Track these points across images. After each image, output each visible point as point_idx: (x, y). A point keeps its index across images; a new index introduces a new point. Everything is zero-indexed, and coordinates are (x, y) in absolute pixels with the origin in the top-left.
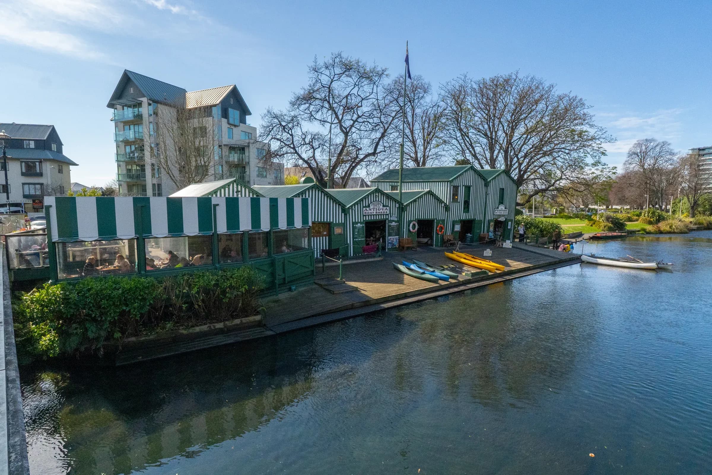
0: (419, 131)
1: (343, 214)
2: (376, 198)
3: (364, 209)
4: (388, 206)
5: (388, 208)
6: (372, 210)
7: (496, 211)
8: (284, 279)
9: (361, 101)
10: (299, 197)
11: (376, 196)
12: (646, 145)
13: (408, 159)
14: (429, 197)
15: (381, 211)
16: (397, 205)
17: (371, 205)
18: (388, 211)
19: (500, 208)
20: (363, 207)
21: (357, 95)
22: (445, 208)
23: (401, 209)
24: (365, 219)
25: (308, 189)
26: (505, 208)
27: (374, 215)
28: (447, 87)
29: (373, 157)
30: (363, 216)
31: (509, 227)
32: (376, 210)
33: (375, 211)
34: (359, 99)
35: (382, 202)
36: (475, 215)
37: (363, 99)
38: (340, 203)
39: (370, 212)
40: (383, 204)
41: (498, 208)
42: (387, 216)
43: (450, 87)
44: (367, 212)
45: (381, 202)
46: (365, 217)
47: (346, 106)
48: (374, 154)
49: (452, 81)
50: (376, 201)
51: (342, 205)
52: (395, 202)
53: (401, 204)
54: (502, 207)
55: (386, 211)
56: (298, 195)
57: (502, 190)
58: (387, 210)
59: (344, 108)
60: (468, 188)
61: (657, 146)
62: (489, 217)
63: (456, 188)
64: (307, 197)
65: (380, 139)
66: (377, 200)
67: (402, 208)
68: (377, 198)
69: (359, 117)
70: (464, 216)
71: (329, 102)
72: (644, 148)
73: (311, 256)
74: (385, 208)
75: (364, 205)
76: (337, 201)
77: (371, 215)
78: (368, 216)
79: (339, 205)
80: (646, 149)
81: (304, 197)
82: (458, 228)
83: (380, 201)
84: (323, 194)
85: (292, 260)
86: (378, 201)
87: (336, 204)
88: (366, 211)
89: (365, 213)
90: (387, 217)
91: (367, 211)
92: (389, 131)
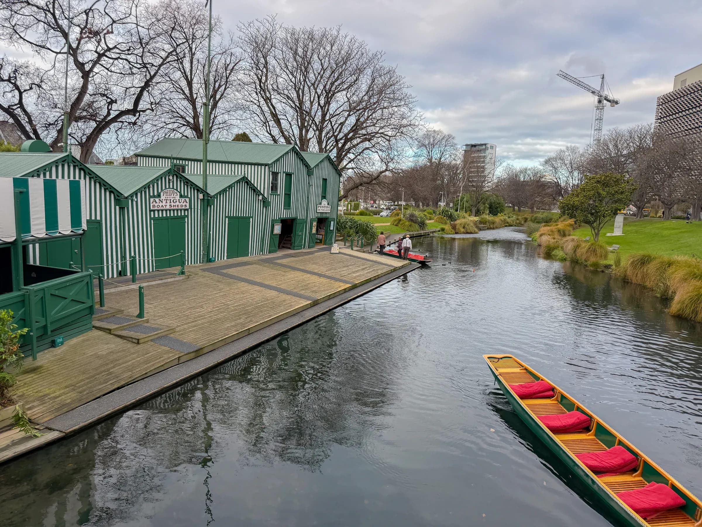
0: (199, 85)
1: (117, 207)
2: (169, 183)
3: (152, 200)
4: (187, 197)
5: (188, 200)
6: (164, 202)
7: (319, 208)
8: (45, 327)
9: (112, 25)
10: (38, 176)
11: (169, 180)
12: (434, 137)
13: (184, 125)
14: (243, 184)
15: (178, 203)
16: (201, 196)
17: (162, 194)
18: (188, 205)
19: (322, 205)
20: (150, 197)
21: (103, 13)
22: (263, 201)
23: (206, 201)
24: (152, 216)
25: (56, 163)
26: (328, 204)
27: (166, 210)
28: (249, 29)
29: (130, 116)
30: (150, 211)
31: (332, 229)
32: (170, 202)
33: (168, 204)
34: (107, 21)
35: (179, 190)
36: (296, 212)
37: (114, 22)
38: (112, 190)
39: (161, 204)
40: (180, 192)
41: (321, 204)
42: (186, 212)
43: (253, 30)
44: (156, 205)
45: (177, 190)
46: (152, 213)
47: (85, 27)
48: (134, 111)
49: (255, 22)
50: (169, 188)
51: (116, 193)
52: (198, 190)
53: (206, 194)
54: (324, 202)
55: (185, 203)
56: (36, 173)
57: (325, 180)
58: (187, 202)
59: (82, 29)
60: (289, 175)
61: (443, 139)
62: (312, 215)
63: (275, 175)
64: (54, 177)
65: (143, 89)
66: (171, 187)
67: (208, 200)
68: (171, 184)
69: (109, 49)
70: (285, 214)
71: (53, 15)
72: (432, 140)
73: (87, 283)
74: (183, 199)
75: (152, 194)
76: (108, 186)
77: (162, 210)
78: (158, 211)
79: (111, 192)
80: (434, 141)
81: (48, 177)
82: (278, 229)
83: (175, 188)
84: (82, 172)
85: (57, 293)
86: (173, 188)
87: (105, 190)
88: (154, 203)
89: (154, 206)
90: (186, 214)
91: (156, 202)
92: (157, 79)
